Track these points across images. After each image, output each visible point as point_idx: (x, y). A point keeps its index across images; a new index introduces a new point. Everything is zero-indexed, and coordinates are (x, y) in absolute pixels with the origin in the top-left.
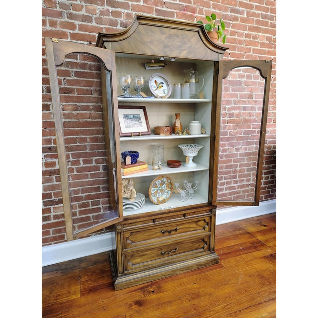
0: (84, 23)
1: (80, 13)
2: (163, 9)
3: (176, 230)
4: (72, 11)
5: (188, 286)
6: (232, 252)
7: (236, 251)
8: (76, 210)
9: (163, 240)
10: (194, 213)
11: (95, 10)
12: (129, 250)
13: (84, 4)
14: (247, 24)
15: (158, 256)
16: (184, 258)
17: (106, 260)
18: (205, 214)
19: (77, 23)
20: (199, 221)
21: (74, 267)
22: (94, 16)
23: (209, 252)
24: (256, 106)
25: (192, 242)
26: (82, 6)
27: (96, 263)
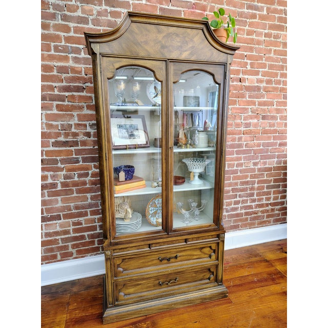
0: (79, 25)
1: (76, 14)
2: (168, 7)
3: (176, 257)
4: (66, 12)
5: (188, 325)
6: (244, 284)
7: (249, 283)
8: (69, 228)
9: (161, 269)
10: (198, 238)
11: (92, 11)
12: (120, 279)
13: (80, 5)
14: (267, 22)
15: (154, 286)
16: (186, 289)
17: (100, 285)
18: (211, 240)
19: (72, 25)
20: (204, 247)
21: (65, 291)
22: (91, 17)
23: (216, 284)
24: (278, 115)
25: (196, 272)
26: (78, 7)
27: (88, 287)
